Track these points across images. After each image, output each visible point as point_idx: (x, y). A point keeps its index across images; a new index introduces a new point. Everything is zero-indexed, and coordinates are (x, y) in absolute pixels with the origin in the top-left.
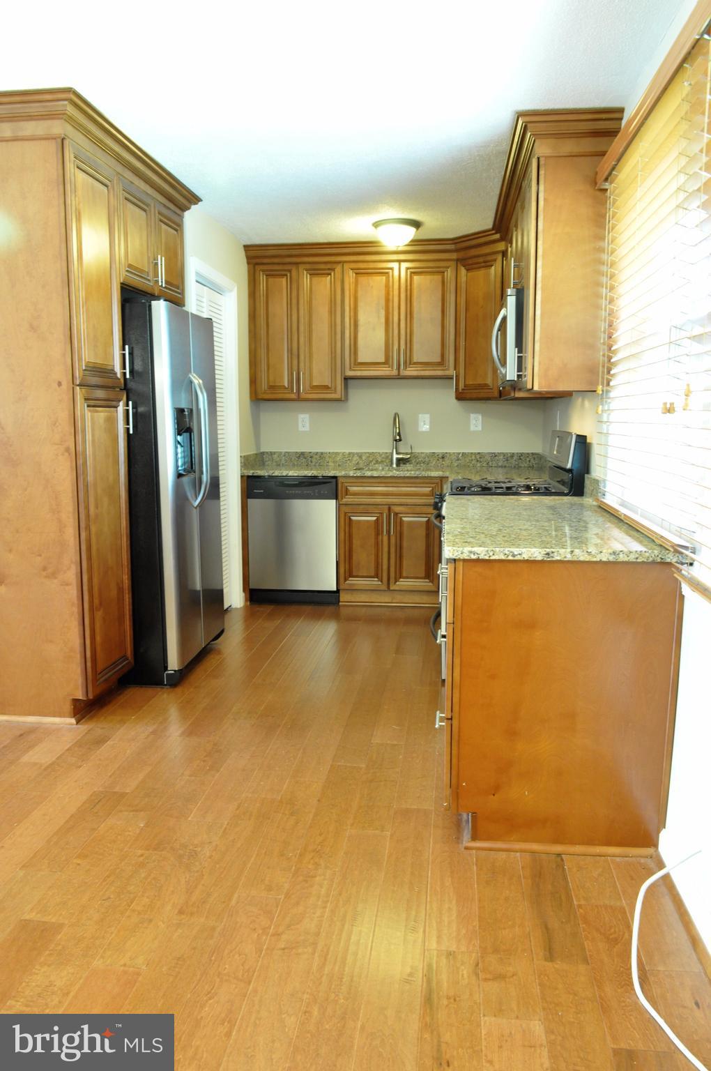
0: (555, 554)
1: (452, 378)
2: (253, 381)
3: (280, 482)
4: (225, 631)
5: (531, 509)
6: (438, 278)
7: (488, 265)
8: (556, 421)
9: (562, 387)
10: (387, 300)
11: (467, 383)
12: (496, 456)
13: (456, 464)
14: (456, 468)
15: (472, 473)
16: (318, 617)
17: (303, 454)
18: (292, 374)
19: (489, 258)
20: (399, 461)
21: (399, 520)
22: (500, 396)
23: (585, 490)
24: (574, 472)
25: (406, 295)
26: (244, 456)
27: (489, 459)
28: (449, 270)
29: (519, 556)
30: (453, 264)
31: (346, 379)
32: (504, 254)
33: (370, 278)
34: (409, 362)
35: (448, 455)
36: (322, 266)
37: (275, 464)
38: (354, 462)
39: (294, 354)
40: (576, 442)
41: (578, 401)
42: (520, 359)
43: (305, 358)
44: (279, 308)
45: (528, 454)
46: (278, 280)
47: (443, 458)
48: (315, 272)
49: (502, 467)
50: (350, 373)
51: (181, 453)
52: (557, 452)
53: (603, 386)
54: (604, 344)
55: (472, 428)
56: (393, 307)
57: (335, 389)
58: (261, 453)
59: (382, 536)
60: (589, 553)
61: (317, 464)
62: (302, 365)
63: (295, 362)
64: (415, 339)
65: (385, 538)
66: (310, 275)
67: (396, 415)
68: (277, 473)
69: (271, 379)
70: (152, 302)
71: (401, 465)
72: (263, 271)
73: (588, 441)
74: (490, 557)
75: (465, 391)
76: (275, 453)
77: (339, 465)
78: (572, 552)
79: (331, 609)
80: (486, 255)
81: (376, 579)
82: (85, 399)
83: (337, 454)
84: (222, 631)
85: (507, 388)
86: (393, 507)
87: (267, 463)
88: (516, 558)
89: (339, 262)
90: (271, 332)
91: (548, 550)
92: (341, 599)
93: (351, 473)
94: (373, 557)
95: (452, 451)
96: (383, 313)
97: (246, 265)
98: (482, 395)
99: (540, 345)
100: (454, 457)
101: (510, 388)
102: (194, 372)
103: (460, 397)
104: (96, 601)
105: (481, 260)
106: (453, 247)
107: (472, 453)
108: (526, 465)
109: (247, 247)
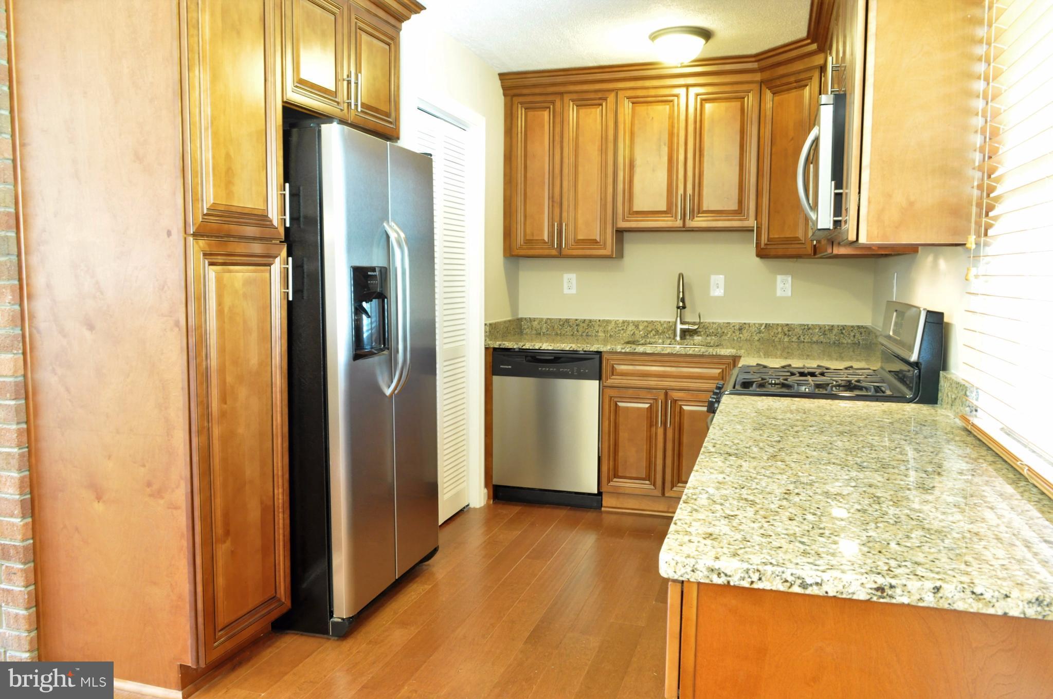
0: (898, 591)
1: (753, 231)
2: (508, 233)
3: (531, 357)
4: (440, 549)
5: (851, 433)
6: (737, 104)
7: (801, 85)
8: (893, 288)
9: (905, 238)
10: (671, 135)
11: (771, 236)
12: (809, 329)
13: (757, 338)
14: (756, 343)
15: (777, 349)
16: (573, 524)
17: (567, 321)
18: (553, 225)
19: (802, 76)
20: (684, 333)
21: (677, 410)
22: (815, 253)
23: (940, 395)
24: (923, 367)
25: (695, 128)
26: (490, 324)
27: (801, 332)
28: (750, 95)
29: (815, 587)
30: (756, 87)
31: (620, 233)
32: (823, 69)
33: (649, 107)
34: (697, 210)
35: (747, 327)
36: (592, 96)
37: (534, 332)
38: (628, 332)
39: (557, 203)
40: (926, 321)
41: (926, 260)
42: (838, 198)
43: (569, 206)
44: (541, 147)
45: (852, 327)
46: (539, 113)
47: (740, 329)
48: (583, 102)
49: (817, 342)
50: (622, 224)
51: (368, 325)
52: (894, 332)
53: (979, 236)
54: (980, 168)
55: (779, 293)
56: (678, 144)
57: (605, 244)
58: (518, 319)
59: (656, 429)
60: (978, 596)
61: (584, 334)
62: (565, 214)
63: (557, 211)
64: (706, 182)
65: (660, 431)
66: (577, 106)
67: (681, 276)
68: (528, 346)
69: (528, 231)
70: (323, 126)
71: (688, 337)
72: (522, 103)
73: (946, 320)
74: (752, 583)
75: (769, 247)
76: (534, 320)
77: (611, 336)
78: (937, 589)
79: (590, 515)
80: (799, 72)
81: (647, 482)
82: (205, 255)
83: (608, 322)
84: (435, 550)
85: (824, 242)
86: (670, 393)
87: (525, 332)
88: (809, 591)
89: (612, 90)
90: (529, 175)
91: (881, 581)
92: (604, 504)
93: (619, 348)
94: (644, 455)
95: (752, 322)
96: (665, 150)
97: (503, 97)
98: (790, 252)
99: (870, 174)
100: (753, 329)
101: (826, 241)
102: (394, 220)
103: (762, 253)
104: (219, 530)
105: (792, 79)
106: (755, 65)
107: (778, 325)
108: (849, 341)
109: (503, 76)
